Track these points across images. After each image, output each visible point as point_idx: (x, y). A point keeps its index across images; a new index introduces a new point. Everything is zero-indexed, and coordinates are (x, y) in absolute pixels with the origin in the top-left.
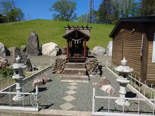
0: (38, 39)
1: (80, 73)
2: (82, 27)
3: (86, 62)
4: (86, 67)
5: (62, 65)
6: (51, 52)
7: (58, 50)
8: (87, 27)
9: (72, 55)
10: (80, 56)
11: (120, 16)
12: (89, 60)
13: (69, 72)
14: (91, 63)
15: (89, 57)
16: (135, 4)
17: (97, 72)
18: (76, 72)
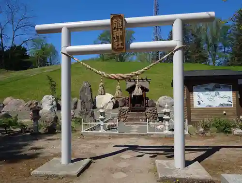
0: (91, 90)
1: (141, 120)
2: (142, 79)
3: (146, 111)
4: (146, 116)
5: (125, 114)
6: (107, 104)
7: (115, 103)
8: (146, 79)
9: (133, 106)
10: (140, 106)
11: (204, 46)
12: (148, 109)
13: (131, 119)
14: (151, 112)
15: (148, 107)
16: (226, 28)
17: (156, 119)
18: (138, 119)
